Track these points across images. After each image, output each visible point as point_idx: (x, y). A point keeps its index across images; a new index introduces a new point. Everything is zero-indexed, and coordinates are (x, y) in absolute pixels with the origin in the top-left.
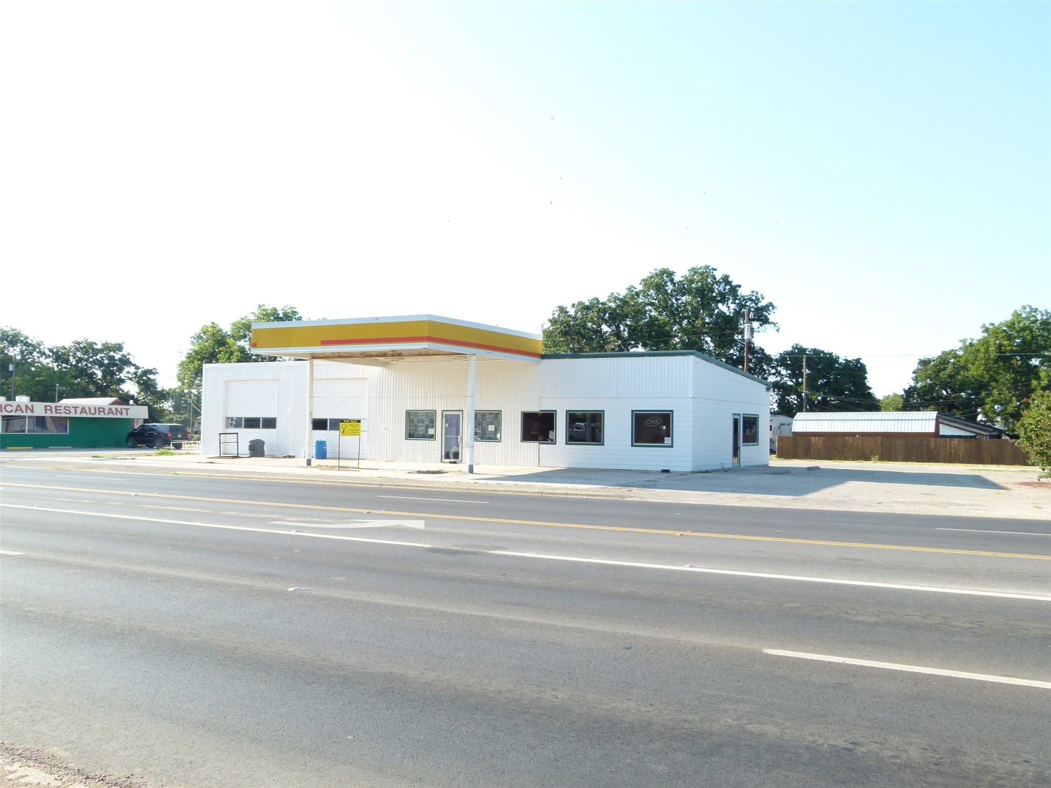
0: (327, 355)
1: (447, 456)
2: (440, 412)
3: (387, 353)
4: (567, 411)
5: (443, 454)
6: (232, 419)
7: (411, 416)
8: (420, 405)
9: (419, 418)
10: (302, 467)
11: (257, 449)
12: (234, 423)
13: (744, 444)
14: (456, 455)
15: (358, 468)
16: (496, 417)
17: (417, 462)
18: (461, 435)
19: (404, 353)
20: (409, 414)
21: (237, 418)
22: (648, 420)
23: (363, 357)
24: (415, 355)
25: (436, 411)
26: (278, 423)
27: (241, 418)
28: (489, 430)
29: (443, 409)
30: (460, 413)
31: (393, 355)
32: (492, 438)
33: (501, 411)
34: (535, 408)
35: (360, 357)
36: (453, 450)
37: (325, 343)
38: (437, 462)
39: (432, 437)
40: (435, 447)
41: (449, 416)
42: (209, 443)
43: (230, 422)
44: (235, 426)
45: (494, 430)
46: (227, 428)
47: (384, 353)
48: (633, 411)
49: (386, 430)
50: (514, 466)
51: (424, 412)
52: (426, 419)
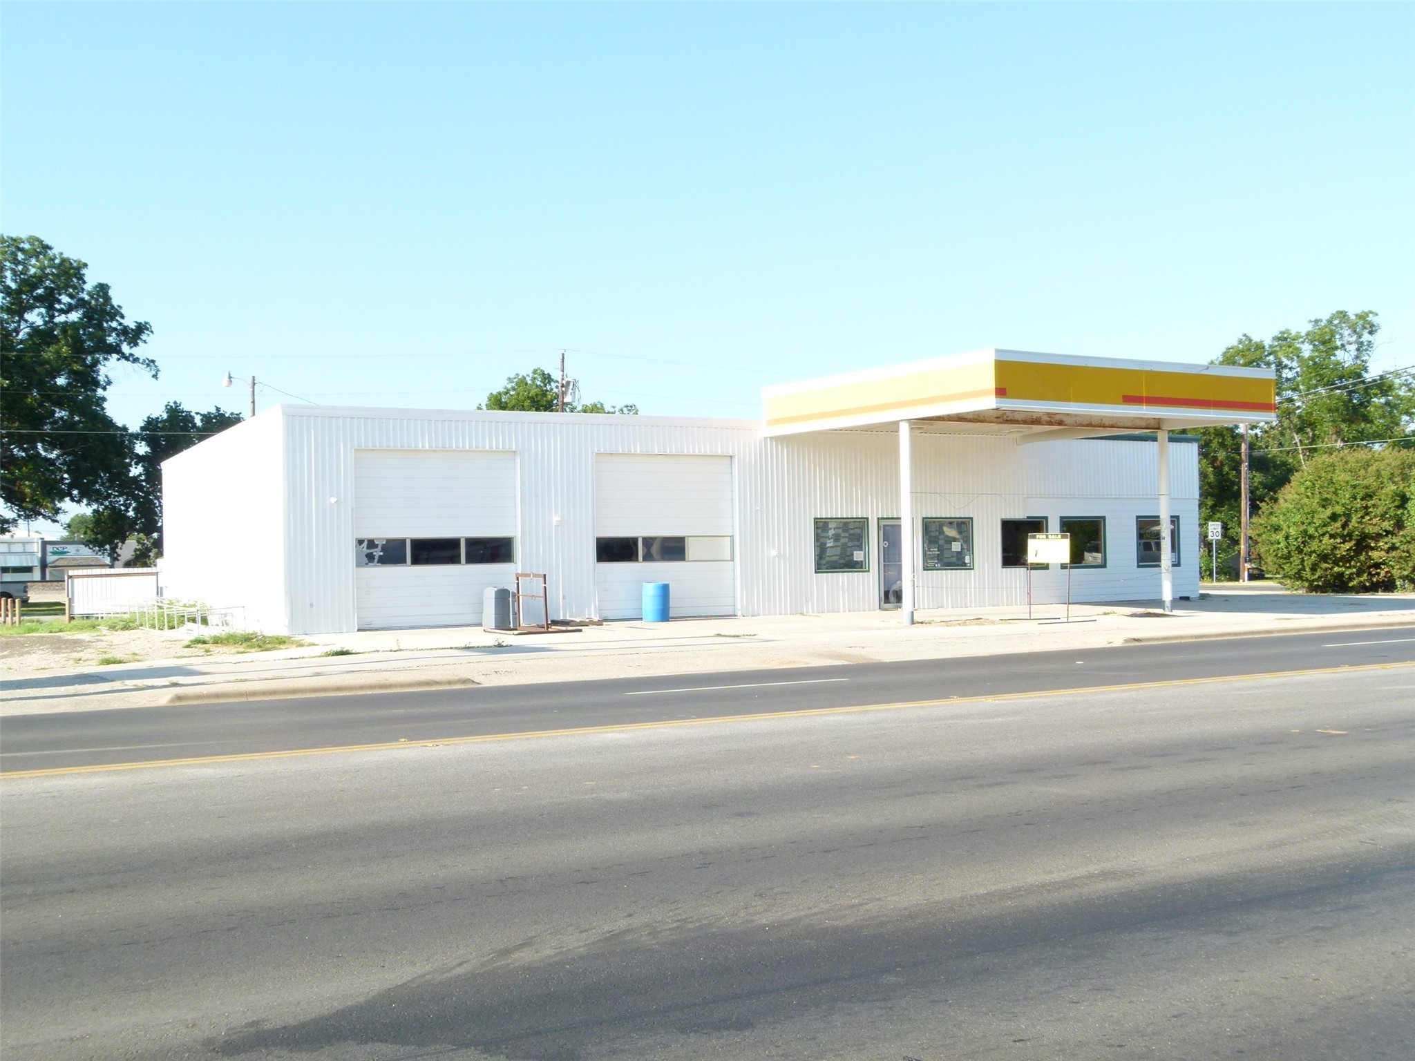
2: (876, 520)
3: (1040, 418)
4: (1062, 518)
6: (371, 544)
7: (822, 528)
8: (840, 508)
12: (378, 553)
16: (964, 526)
17: (838, 612)
20: (821, 525)
21: (389, 541)
23: (1001, 423)
24: (1084, 426)
25: (867, 519)
26: (518, 550)
27: (403, 541)
29: (880, 516)
31: (1050, 423)
32: (958, 563)
33: (972, 519)
34: (1019, 513)
38: (874, 610)
39: (860, 566)
40: (868, 583)
41: (889, 528)
42: (311, 605)
43: (366, 551)
44: (384, 561)
45: (960, 550)
46: (358, 565)
47: (1034, 417)
48: (1138, 517)
49: (779, 555)
50: (994, 606)
51: (841, 522)
52: (845, 535)
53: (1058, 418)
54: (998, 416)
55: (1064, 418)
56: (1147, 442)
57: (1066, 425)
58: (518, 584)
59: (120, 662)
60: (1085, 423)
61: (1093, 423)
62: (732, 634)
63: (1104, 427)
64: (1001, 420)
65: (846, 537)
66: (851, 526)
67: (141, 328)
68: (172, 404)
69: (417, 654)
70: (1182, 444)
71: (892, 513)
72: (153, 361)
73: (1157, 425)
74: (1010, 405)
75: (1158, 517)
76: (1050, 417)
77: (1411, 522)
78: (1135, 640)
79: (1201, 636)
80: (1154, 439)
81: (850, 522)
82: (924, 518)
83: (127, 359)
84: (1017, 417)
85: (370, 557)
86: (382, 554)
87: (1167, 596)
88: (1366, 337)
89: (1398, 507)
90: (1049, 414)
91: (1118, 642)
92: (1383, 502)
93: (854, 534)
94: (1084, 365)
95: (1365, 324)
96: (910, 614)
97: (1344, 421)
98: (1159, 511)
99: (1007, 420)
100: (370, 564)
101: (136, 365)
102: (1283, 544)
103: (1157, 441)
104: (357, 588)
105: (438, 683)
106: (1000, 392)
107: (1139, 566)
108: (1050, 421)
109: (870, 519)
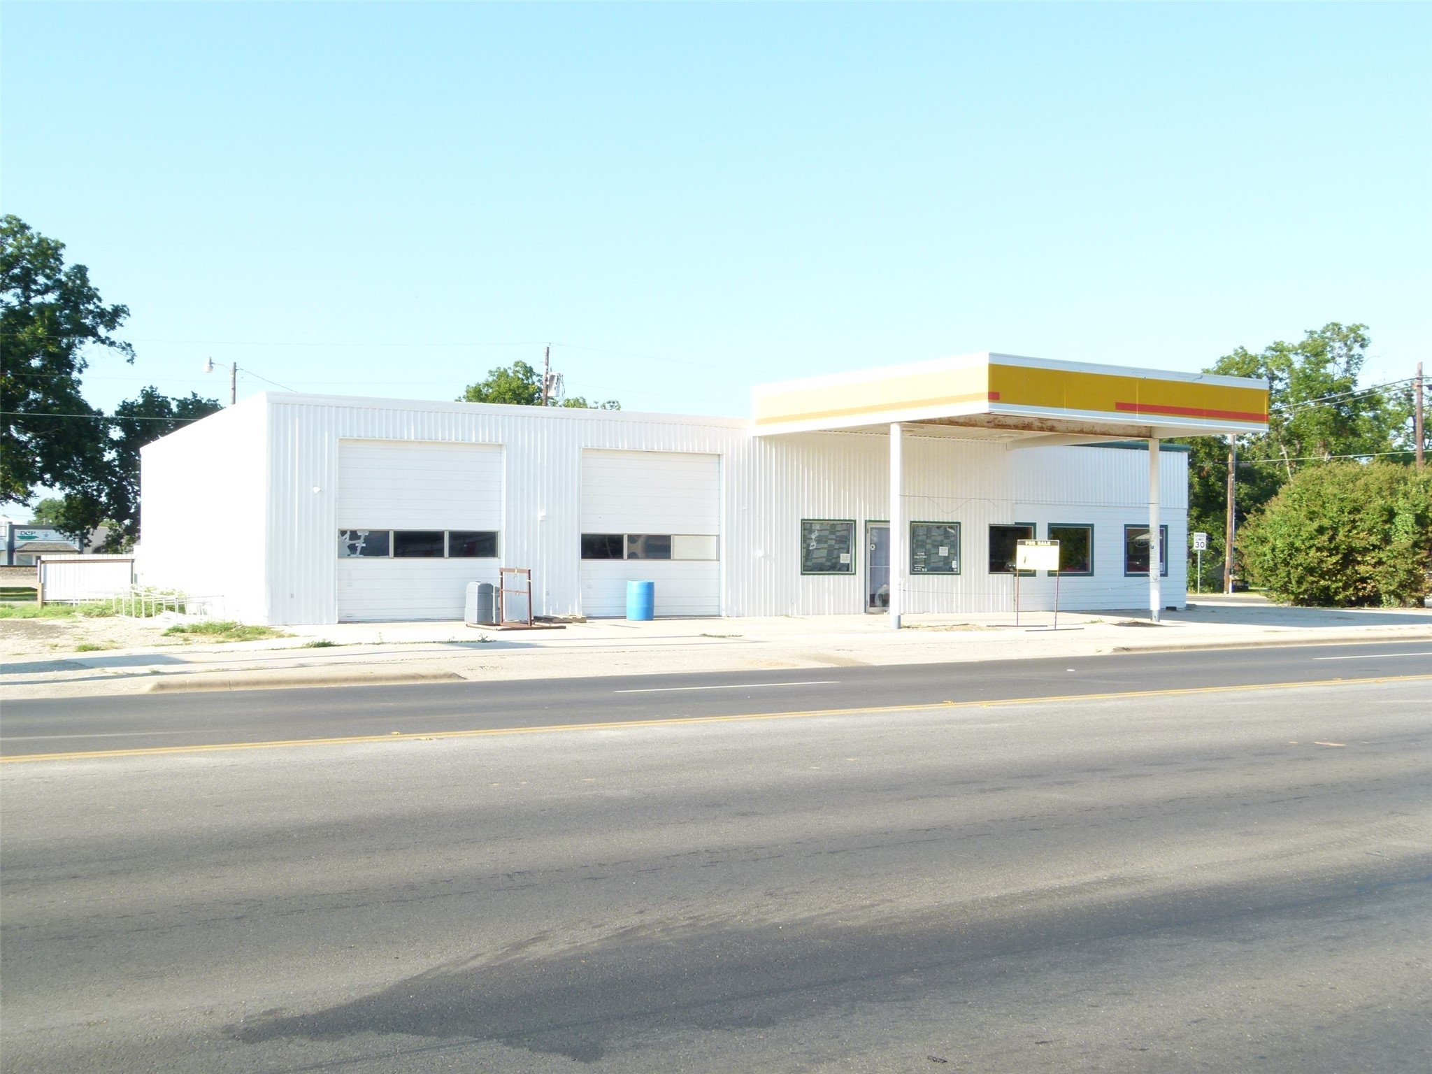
1: (872, 601)
2: (863, 523)
4: (1050, 525)
5: (868, 599)
6: (354, 535)
8: (828, 510)
12: (360, 544)
16: (952, 532)
17: (824, 614)
20: (807, 525)
21: (372, 532)
24: (1075, 433)
25: (855, 521)
26: (502, 545)
27: (386, 533)
29: (868, 519)
31: (1042, 429)
32: (945, 567)
33: (959, 523)
34: (1008, 519)
36: (881, 591)
37: (1122, 407)
38: (859, 614)
39: (846, 569)
40: (854, 585)
41: (877, 531)
42: (292, 596)
43: (348, 542)
44: (367, 552)
45: (947, 555)
46: (341, 556)
47: (1026, 423)
48: (1126, 526)
49: (765, 556)
50: (980, 612)
51: (828, 524)
52: (830, 537)
53: (1049, 424)
54: (990, 420)
55: (1057, 425)
56: (1137, 451)
57: (1057, 431)
58: (502, 578)
59: (97, 649)
60: (1076, 429)
61: (1085, 430)
62: (718, 635)
63: (1096, 434)
64: (992, 424)
65: (832, 539)
66: (838, 528)
67: (118, 311)
68: (147, 389)
69: (400, 647)
70: (1172, 453)
71: (880, 516)
72: (129, 345)
73: (1149, 433)
74: (1002, 409)
75: (1148, 526)
76: (1042, 423)
77: (1398, 537)
78: (1124, 649)
79: (1190, 647)
80: (1145, 448)
81: (838, 524)
82: (911, 522)
83: (103, 342)
84: (1009, 422)
85: (353, 549)
86: (364, 545)
87: (1155, 606)
88: (1357, 350)
89: (1385, 522)
90: (1041, 420)
91: (1107, 651)
92: (1370, 516)
93: (841, 536)
94: (1078, 371)
95: (1357, 337)
96: (897, 618)
97: (1332, 434)
98: (1148, 520)
99: (998, 425)
100: (352, 555)
101: (112, 349)
102: (1269, 557)
103: (1148, 449)
104: (339, 580)
105: (423, 677)
106: (994, 396)
107: (1126, 575)
108: (1042, 427)
109: (857, 521)
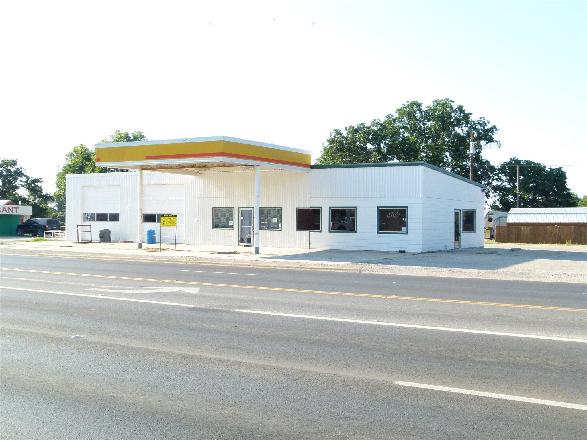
0: (153, 167)
1: (242, 241)
2: (237, 208)
3: (195, 165)
4: (330, 207)
5: (240, 239)
6: (88, 215)
7: (216, 211)
8: (223, 203)
9: (222, 213)
10: (135, 249)
11: (105, 237)
12: (89, 217)
13: (463, 231)
14: (249, 240)
15: (175, 250)
17: (220, 245)
18: (252, 225)
19: (208, 165)
20: (215, 210)
21: (92, 214)
22: (389, 214)
23: (178, 168)
24: (216, 167)
25: (234, 207)
26: (120, 218)
27: (94, 214)
28: (273, 221)
29: (239, 207)
30: (252, 209)
31: (200, 167)
33: (281, 207)
34: (306, 205)
35: (176, 168)
36: (247, 236)
37: (148, 158)
39: (232, 227)
41: (244, 211)
42: (72, 232)
43: (86, 217)
44: (90, 220)
45: (276, 222)
46: (84, 221)
47: (193, 165)
48: (378, 207)
49: (199, 222)
51: (225, 209)
52: (227, 214)
53: (203, 164)
54: (177, 165)
57: (207, 167)
61: (221, 165)
63: (226, 166)
64: (178, 167)
65: (228, 215)
71: (245, 205)
76: (200, 164)
81: (229, 209)
82: (260, 207)
90: (200, 163)
99: (181, 167)
100: (87, 221)
107: (378, 233)
108: (200, 166)
109: (235, 207)
